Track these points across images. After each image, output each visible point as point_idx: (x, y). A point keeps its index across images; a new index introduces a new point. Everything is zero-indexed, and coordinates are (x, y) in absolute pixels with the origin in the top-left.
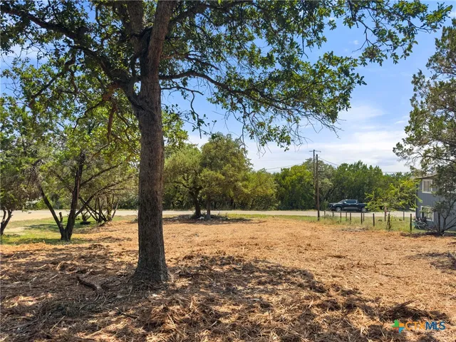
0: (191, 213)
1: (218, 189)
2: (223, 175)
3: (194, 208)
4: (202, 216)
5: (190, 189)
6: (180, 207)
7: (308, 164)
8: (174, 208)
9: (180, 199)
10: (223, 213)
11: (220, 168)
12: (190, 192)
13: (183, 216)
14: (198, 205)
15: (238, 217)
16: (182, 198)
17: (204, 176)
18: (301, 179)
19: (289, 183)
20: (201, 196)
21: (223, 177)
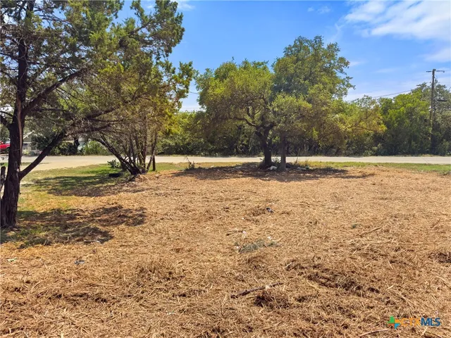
0: (258, 160)
1: (299, 125)
2: (309, 101)
3: (262, 153)
4: (274, 164)
5: (257, 127)
6: (245, 152)
7: (420, 91)
8: (239, 154)
9: (245, 142)
10: (302, 160)
11: (305, 91)
12: (256, 133)
13: (248, 165)
14: (268, 150)
15: (323, 166)
16: (248, 141)
17: (278, 106)
18: (410, 113)
19: (394, 119)
20: (271, 139)
21: (310, 106)
